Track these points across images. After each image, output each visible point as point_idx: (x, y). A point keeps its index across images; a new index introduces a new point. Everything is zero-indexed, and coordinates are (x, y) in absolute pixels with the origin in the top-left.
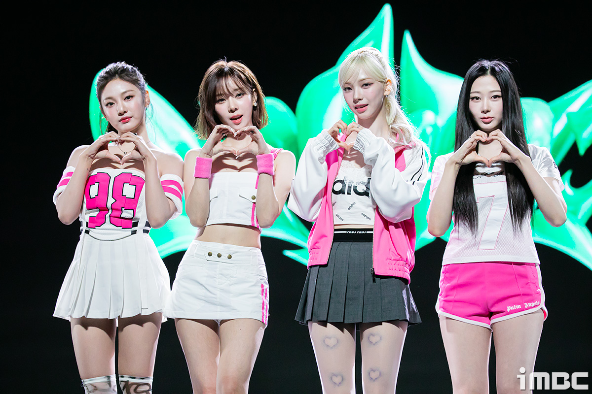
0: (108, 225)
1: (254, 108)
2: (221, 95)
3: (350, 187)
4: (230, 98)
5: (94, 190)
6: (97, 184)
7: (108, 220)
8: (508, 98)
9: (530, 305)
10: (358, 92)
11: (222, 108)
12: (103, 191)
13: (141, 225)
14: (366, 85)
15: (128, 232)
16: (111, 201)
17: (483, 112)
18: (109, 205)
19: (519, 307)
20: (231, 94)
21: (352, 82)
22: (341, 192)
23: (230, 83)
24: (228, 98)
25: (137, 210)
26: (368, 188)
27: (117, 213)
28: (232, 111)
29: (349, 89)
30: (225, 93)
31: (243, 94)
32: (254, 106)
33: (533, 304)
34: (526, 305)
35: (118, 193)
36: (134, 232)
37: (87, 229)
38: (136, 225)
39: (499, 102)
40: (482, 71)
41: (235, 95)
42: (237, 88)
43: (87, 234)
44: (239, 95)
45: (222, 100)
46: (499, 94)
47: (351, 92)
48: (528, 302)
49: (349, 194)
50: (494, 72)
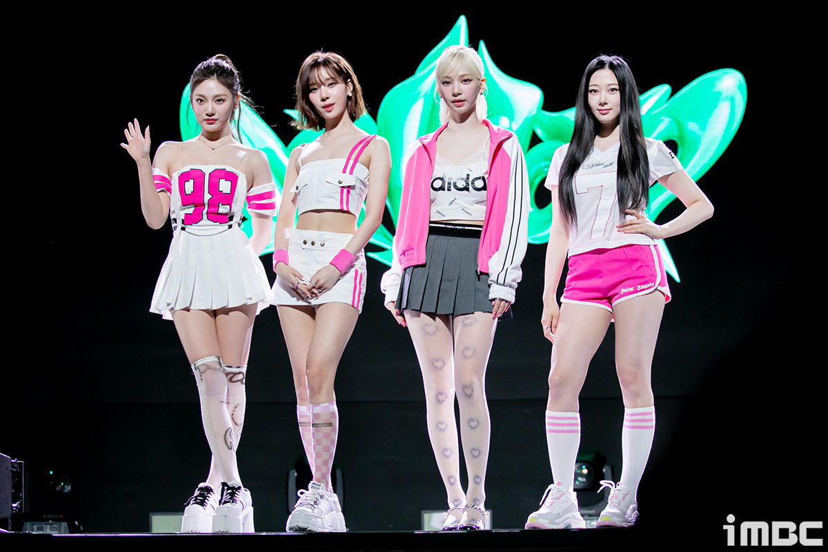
0: (205, 221)
1: (349, 98)
2: (313, 84)
3: (449, 184)
4: (323, 87)
5: (189, 187)
6: (192, 181)
7: (205, 216)
8: (625, 91)
9: (643, 287)
10: (457, 86)
11: (315, 97)
12: (198, 188)
13: (236, 219)
14: (466, 81)
15: (226, 226)
16: (207, 197)
17: (600, 104)
18: (206, 201)
19: (632, 289)
20: (323, 84)
21: (453, 77)
22: (442, 188)
23: (324, 73)
24: (320, 87)
25: (233, 205)
26: (468, 184)
27: (213, 209)
28: (323, 100)
29: (448, 83)
30: (317, 83)
31: (335, 84)
32: (348, 96)
33: (646, 286)
34: (639, 287)
35: (214, 188)
36: (230, 227)
37: (183, 226)
38: (231, 218)
39: (617, 95)
40: (601, 65)
41: (327, 84)
42: (329, 77)
43: (182, 231)
44: (331, 84)
45: (315, 89)
46: (617, 87)
47: (450, 87)
48: (641, 284)
49: (449, 190)
50: (612, 66)
